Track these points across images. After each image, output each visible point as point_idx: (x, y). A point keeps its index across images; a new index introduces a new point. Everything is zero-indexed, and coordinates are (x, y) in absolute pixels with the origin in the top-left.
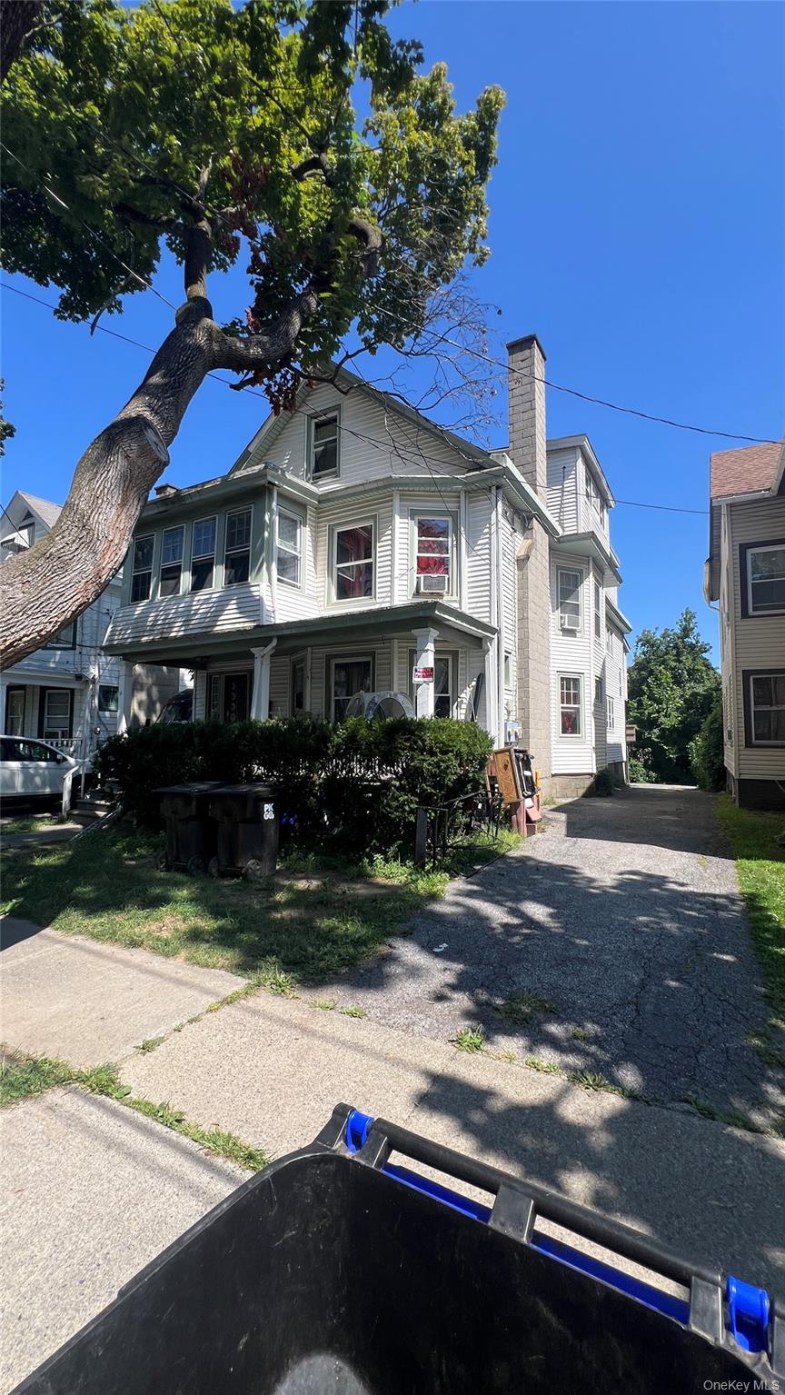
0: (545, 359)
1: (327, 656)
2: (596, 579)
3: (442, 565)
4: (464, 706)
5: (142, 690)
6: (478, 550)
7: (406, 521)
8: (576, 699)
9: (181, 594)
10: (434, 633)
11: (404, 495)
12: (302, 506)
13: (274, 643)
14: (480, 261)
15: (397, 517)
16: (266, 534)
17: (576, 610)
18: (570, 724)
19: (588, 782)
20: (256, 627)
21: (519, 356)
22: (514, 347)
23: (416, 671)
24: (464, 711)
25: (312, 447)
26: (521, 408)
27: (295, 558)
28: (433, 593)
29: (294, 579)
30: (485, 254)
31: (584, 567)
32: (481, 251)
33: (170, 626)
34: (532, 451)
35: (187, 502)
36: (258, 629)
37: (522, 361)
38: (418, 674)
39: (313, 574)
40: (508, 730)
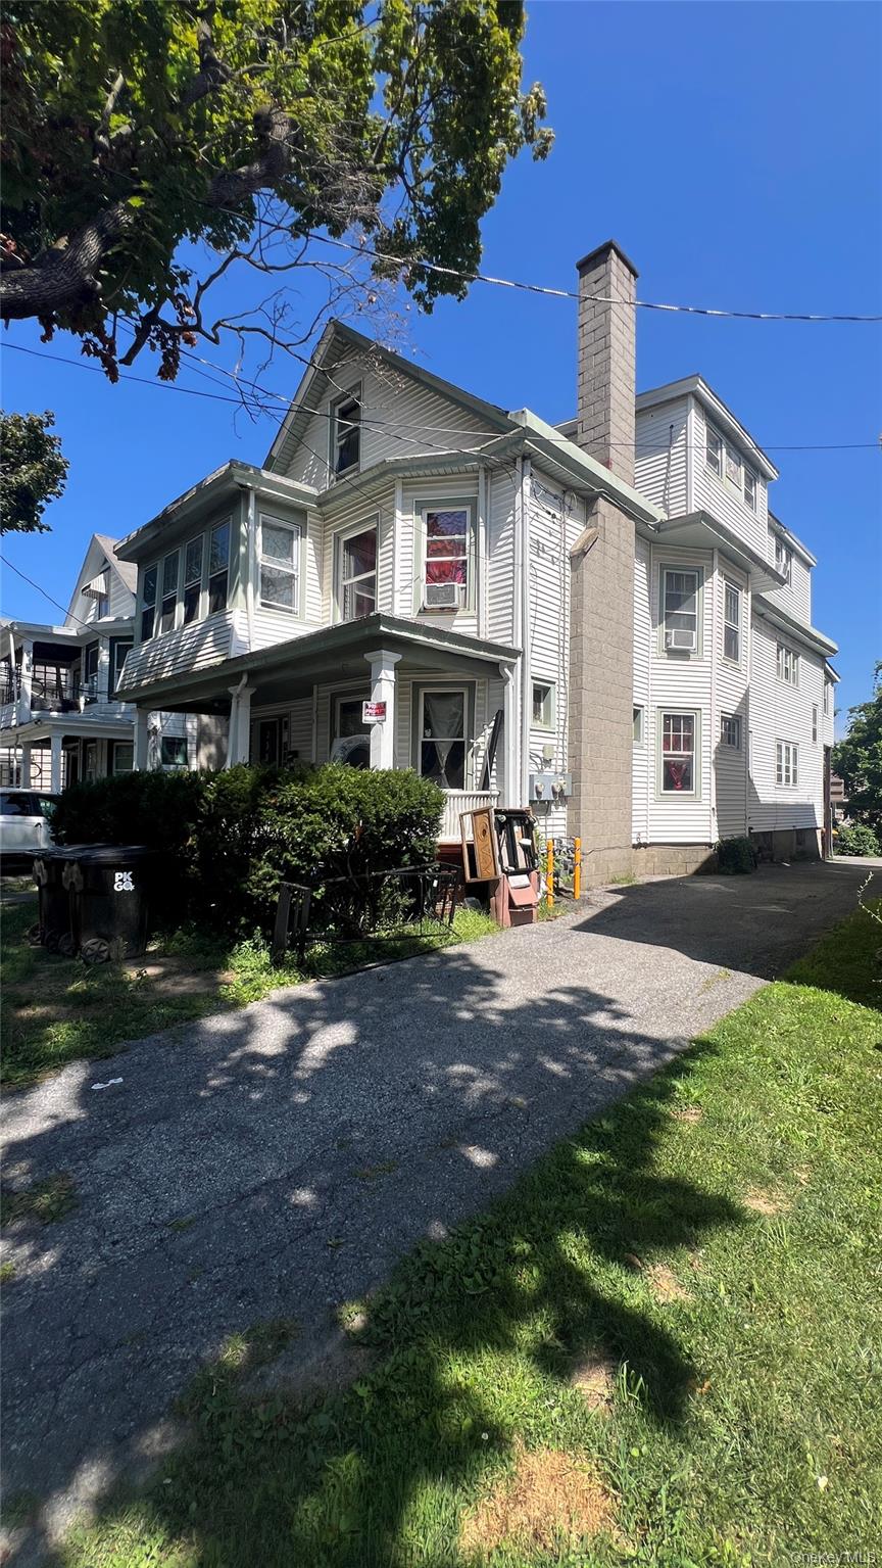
0: (636, 276)
1: (332, 695)
2: (727, 578)
3: (458, 571)
4: (481, 753)
5: (210, 742)
6: (501, 547)
7: (410, 517)
8: (689, 743)
9: (176, 629)
10: (391, 657)
11: (407, 484)
12: (300, 513)
13: (245, 679)
14: (542, 153)
15: (398, 514)
16: (242, 549)
17: (691, 623)
18: (677, 777)
19: (704, 855)
20: (224, 661)
21: (593, 275)
22: (586, 266)
23: (367, 707)
24: (481, 760)
25: (336, 440)
26: (592, 350)
27: (292, 577)
28: (443, 608)
29: (290, 602)
30: (548, 140)
31: (704, 563)
32: (542, 136)
33: (162, 665)
34: (606, 406)
35: (174, 520)
36: (229, 663)
37: (596, 282)
38: (370, 711)
39: (319, 596)
40: (536, 783)
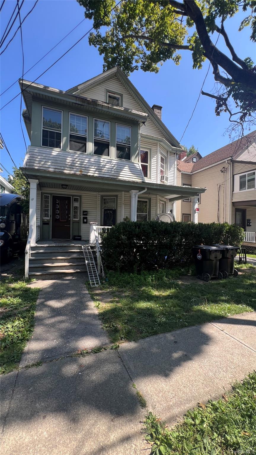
9: (88, 153)
13: (146, 190)
15: (159, 153)
20: (142, 182)
36: (143, 184)
